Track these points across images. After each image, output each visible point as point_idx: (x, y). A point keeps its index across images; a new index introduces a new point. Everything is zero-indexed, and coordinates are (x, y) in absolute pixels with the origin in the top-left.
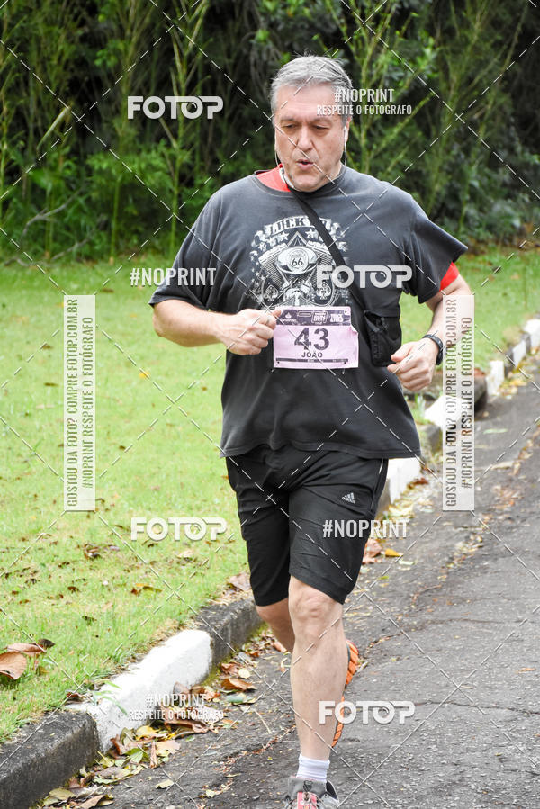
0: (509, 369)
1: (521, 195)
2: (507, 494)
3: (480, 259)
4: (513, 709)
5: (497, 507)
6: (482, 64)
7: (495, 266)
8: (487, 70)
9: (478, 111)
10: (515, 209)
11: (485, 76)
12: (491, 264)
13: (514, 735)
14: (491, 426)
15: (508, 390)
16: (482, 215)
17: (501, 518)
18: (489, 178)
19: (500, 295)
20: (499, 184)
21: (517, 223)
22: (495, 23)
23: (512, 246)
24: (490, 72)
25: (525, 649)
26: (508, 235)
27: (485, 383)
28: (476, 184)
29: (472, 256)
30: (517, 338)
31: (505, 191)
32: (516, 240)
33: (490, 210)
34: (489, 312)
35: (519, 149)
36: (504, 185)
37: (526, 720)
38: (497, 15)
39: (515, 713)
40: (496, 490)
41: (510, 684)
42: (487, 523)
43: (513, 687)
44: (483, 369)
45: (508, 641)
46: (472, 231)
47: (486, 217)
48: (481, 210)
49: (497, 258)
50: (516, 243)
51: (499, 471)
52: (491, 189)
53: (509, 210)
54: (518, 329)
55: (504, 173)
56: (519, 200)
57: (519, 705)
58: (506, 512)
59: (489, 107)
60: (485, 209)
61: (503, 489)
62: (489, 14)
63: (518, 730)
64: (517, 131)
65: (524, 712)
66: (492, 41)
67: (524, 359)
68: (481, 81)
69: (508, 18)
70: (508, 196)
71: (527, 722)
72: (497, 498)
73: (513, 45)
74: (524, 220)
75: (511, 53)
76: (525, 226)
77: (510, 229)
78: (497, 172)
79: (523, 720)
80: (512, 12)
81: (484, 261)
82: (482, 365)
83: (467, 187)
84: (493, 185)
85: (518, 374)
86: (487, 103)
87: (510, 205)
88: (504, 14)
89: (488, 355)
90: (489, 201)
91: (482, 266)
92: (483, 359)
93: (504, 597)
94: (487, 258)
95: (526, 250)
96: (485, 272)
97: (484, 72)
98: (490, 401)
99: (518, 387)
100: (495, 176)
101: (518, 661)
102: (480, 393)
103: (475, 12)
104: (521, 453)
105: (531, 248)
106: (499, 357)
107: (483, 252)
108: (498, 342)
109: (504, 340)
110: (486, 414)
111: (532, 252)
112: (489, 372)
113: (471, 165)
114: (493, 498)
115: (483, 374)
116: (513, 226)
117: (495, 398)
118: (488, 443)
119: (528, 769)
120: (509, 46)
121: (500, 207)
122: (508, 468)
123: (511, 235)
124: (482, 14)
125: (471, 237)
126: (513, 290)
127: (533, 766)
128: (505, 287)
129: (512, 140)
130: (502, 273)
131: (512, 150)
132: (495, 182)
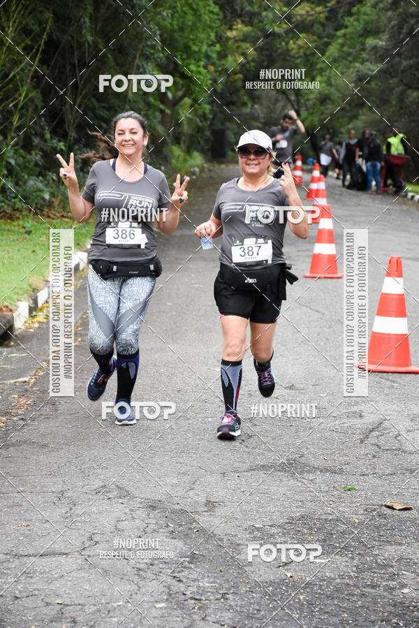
0: (33, 309)
1: (50, 174)
2: (22, 401)
3: (15, 223)
4: (7, 554)
5: (13, 411)
6: (16, 63)
7: (27, 229)
8: (19, 68)
9: (12, 102)
10: (46, 186)
11: (18, 73)
12: (24, 227)
13: (5, 571)
14: (15, 351)
15: (32, 325)
16: (18, 188)
17: (15, 418)
18: (24, 158)
19: (30, 251)
20: (32, 164)
21: (47, 196)
22: (26, 31)
23: (42, 215)
24: (22, 70)
25: (22, 512)
26: (39, 206)
27: (13, 318)
28: (13, 162)
29: (9, 221)
30: (41, 285)
31: (38, 169)
32: (46, 210)
33: (25, 183)
34: (19, 264)
35: (48, 136)
36: (37, 165)
37: (16, 561)
38: (27, 24)
39: (8, 557)
40: (14, 398)
41: (7, 537)
42: (4, 423)
43: (9, 538)
44: (10, 307)
45: (9, 507)
46: (10, 201)
47: (21, 189)
48: (17, 184)
49: (29, 224)
50: (45, 213)
51: (17, 384)
52: (25, 167)
53: (40, 185)
54: (42, 278)
55: (36, 154)
56: (48, 178)
57: (13, 551)
58: (20, 415)
59: (22, 98)
60: (20, 183)
61: (19, 397)
62: (20, 23)
63: (9, 569)
64: (45, 120)
65: (16, 555)
66: (23, 45)
67: (47, 302)
68: (14, 76)
69: (36, 28)
70: (40, 174)
71: (17, 562)
72: (13, 404)
73: (41, 49)
74: (52, 195)
75: (39, 56)
76: (53, 199)
77: (41, 202)
78: (31, 154)
79: (14, 561)
80: (40, 24)
81: (19, 225)
82: (11, 304)
83: (4, 163)
84: (27, 164)
85: (41, 314)
86: (20, 95)
87: (42, 182)
88: (33, 24)
89: (15, 297)
90: (23, 177)
91: (16, 228)
92: (12, 299)
93: (10, 476)
94: (21, 222)
95: (53, 219)
96: (19, 233)
97: (18, 70)
98: (17, 333)
99: (39, 322)
100: (29, 157)
101: (16, 520)
102: (8, 326)
103: (8, 20)
104: (37, 371)
105: (58, 218)
106: (25, 299)
107: (18, 218)
108: (25, 286)
109: (30, 286)
110: (12, 343)
111: (59, 220)
112: (16, 310)
113: (7, 145)
114: (11, 404)
115: (11, 310)
116: (43, 199)
117: (20, 330)
118: (11, 364)
119: (13, 595)
120: (38, 50)
121: (33, 183)
122: (25, 382)
123: (42, 206)
124: (14, 22)
125: (8, 205)
126: (41, 249)
127: (17, 592)
128: (35, 246)
129: (43, 129)
130: (33, 236)
131: (42, 137)
132: (29, 162)
